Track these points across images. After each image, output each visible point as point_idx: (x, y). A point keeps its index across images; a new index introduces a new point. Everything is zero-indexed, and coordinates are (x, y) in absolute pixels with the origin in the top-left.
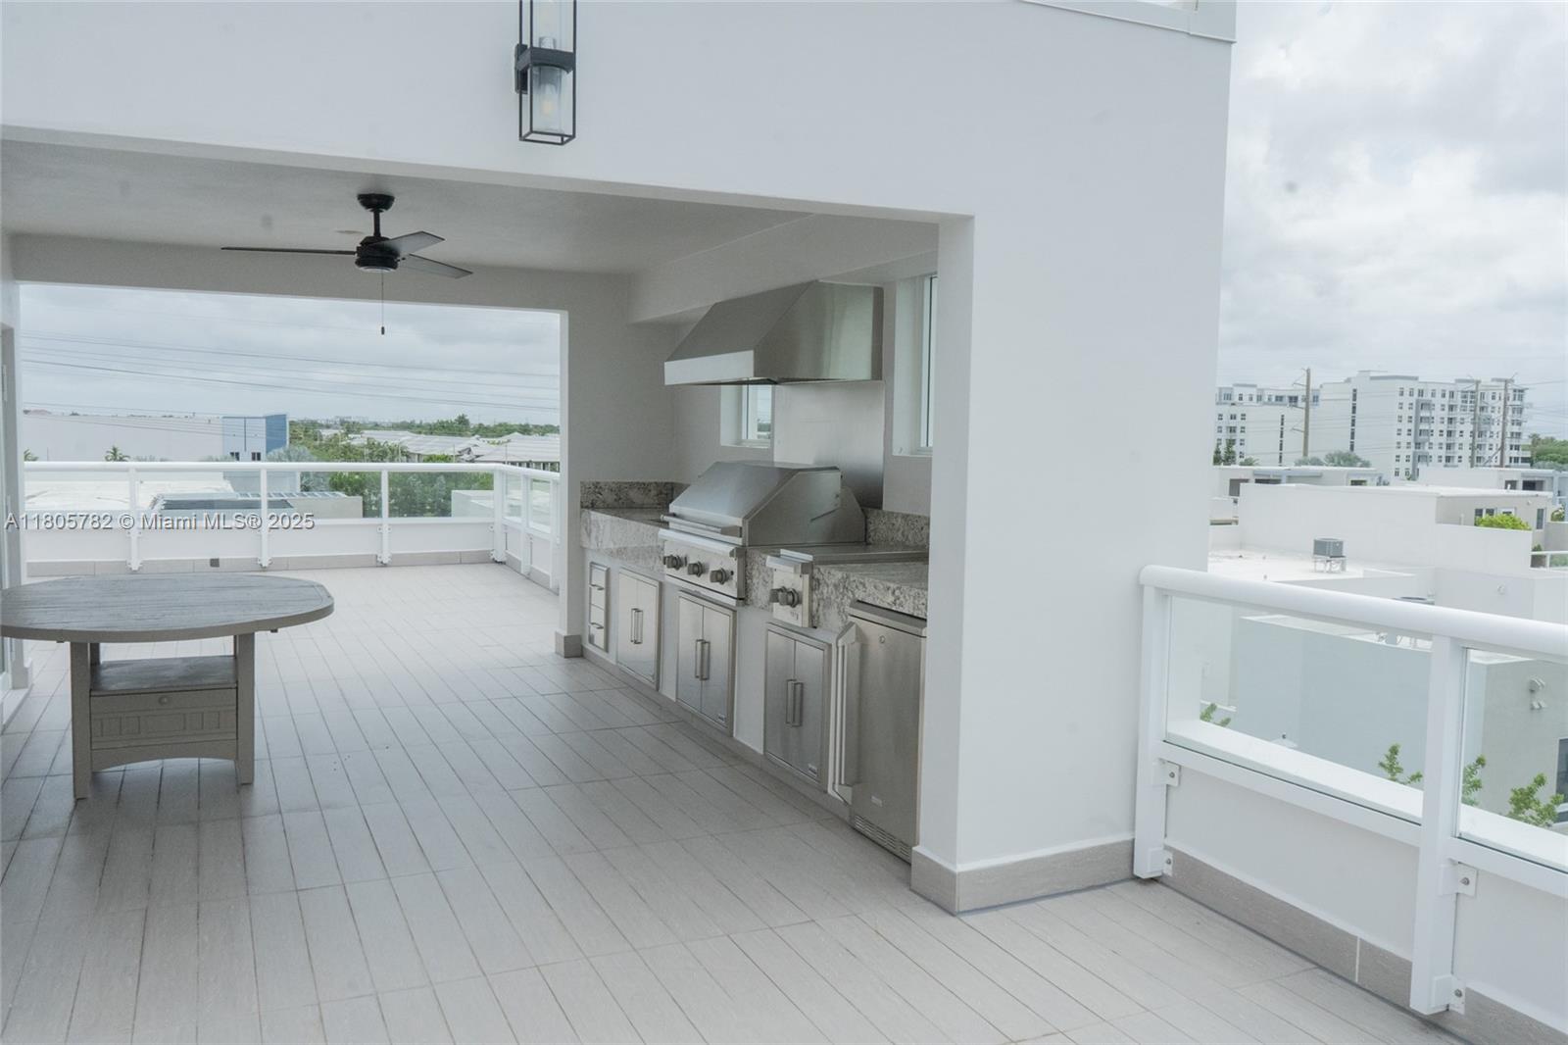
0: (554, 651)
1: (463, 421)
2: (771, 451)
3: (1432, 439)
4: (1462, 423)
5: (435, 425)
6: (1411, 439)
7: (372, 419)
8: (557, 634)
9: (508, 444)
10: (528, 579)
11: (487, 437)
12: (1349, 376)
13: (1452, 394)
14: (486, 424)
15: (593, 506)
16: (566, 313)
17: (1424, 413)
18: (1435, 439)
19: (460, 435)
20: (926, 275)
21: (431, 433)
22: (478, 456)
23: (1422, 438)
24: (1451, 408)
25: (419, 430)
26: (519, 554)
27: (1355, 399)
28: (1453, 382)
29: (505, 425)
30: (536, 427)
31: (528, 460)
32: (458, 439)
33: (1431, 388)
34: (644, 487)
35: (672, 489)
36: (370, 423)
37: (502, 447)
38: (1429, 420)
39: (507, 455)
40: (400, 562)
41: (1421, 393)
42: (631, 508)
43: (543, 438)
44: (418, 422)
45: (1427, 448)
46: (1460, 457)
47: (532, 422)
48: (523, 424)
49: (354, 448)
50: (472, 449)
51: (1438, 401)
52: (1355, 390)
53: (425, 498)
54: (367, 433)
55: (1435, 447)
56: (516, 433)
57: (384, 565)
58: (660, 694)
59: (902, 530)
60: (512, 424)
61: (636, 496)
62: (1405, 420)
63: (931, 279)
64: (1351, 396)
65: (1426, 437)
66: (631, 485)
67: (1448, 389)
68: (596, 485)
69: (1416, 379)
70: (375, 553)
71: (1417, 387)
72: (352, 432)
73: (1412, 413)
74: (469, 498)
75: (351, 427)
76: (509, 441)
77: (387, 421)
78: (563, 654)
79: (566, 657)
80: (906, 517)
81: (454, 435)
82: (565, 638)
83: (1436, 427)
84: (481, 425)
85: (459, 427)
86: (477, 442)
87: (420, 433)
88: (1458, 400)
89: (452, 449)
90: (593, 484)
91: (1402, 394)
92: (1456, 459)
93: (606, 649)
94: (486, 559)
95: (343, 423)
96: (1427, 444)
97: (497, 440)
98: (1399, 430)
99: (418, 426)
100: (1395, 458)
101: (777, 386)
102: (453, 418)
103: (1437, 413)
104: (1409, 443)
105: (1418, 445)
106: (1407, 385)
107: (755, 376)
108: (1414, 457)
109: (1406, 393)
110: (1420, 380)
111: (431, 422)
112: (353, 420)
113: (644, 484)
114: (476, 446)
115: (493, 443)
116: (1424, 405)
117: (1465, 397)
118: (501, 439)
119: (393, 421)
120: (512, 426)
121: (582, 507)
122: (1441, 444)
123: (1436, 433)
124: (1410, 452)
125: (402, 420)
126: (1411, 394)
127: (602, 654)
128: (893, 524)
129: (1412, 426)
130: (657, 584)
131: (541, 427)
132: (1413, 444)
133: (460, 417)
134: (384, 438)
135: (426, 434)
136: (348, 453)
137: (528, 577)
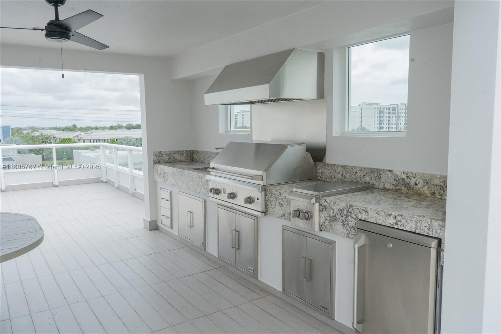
0: (143, 227)
1: (74, 126)
2: (251, 135)
3: (384, 122)
4: (392, 117)
5: (65, 128)
6: (378, 122)
7: (42, 126)
8: (144, 220)
9: (92, 133)
10: (118, 189)
11: (83, 131)
12: (360, 104)
13: (389, 109)
14: (83, 127)
15: (159, 162)
16: (143, 75)
17: (382, 115)
18: (385, 122)
19: (74, 131)
20: (346, 46)
21: (63, 131)
22: (81, 138)
23: (381, 122)
24: (389, 113)
25: (59, 130)
26: (113, 179)
27: (361, 111)
28: (389, 105)
29: (90, 127)
30: (101, 127)
31: (99, 139)
32: (73, 132)
33: (383, 106)
34: (181, 153)
35: (193, 153)
36: (41, 128)
37: (90, 135)
38: (383, 117)
39: (91, 137)
40: (62, 184)
41: (380, 108)
42: (176, 162)
43: (103, 131)
44: (58, 127)
45: (383, 125)
46: (392, 127)
47: (99, 126)
48: (96, 126)
49: (35, 136)
50: (79, 135)
51: (385, 111)
52: (361, 108)
53: (63, 153)
54: (40, 131)
55: (385, 125)
56: (94, 130)
57: (56, 186)
58: (207, 252)
59: (341, 173)
60: (92, 126)
61: (177, 156)
62: (376, 117)
63: (349, 48)
64: (360, 110)
65: (382, 122)
66: (175, 152)
67: (388, 107)
68: (160, 153)
69: (379, 104)
70: (52, 181)
71: (379, 106)
72: (35, 131)
73: (378, 115)
74: (80, 153)
75: (34, 129)
76: (91, 133)
77: (47, 127)
78: (149, 229)
79: (150, 230)
80: (344, 167)
81: (72, 131)
82: (149, 222)
83: (385, 119)
84: (81, 127)
85: (73, 128)
86: (80, 133)
87: (59, 131)
88: (391, 110)
89: (71, 136)
90: (159, 152)
91: (375, 109)
92: (391, 128)
93: (172, 228)
94: (98, 181)
95: (31, 128)
96: (383, 124)
97: (87, 132)
98: (375, 120)
99: (59, 128)
100: (374, 128)
101: (253, 105)
102: (71, 125)
103: (385, 115)
104: (377, 124)
105: (380, 124)
106: (376, 106)
107: (270, 98)
108: (379, 128)
109: (376, 109)
110: (380, 104)
111: (63, 127)
112: (34, 127)
113: (180, 151)
114: (80, 134)
115: (86, 133)
116: (382, 112)
117: (393, 109)
118: (89, 132)
119: (49, 127)
120: (92, 127)
121: (154, 163)
122: (387, 124)
123: (385, 121)
124: (378, 126)
125: (53, 126)
126: (378, 109)
127: (170, 230)
128: (335, 170)
129: (378, 119)
130: (203, 200)
131: (102, 127)
132: (379, 124)
133: (73, 125)
134: (46, 133)
135: (61, 131)
136: (34, 138)
137: (118, 188)
